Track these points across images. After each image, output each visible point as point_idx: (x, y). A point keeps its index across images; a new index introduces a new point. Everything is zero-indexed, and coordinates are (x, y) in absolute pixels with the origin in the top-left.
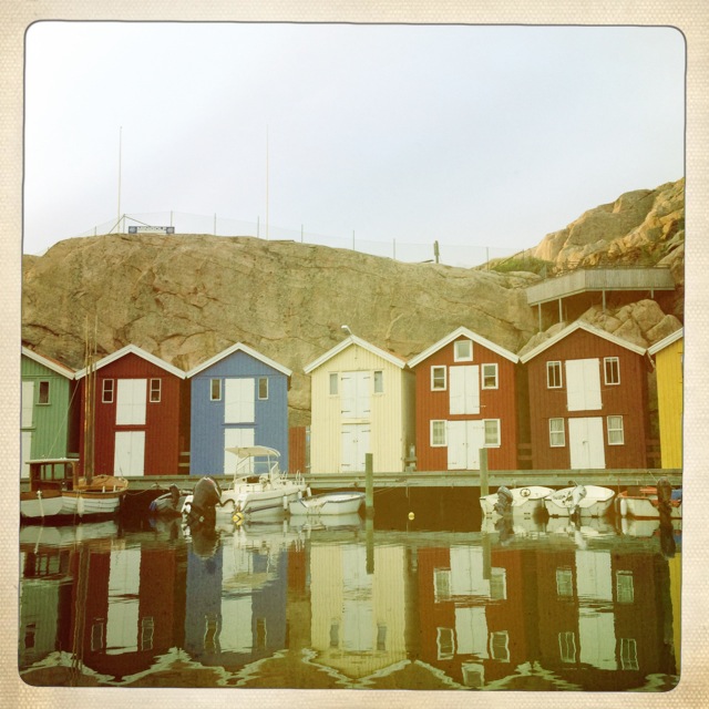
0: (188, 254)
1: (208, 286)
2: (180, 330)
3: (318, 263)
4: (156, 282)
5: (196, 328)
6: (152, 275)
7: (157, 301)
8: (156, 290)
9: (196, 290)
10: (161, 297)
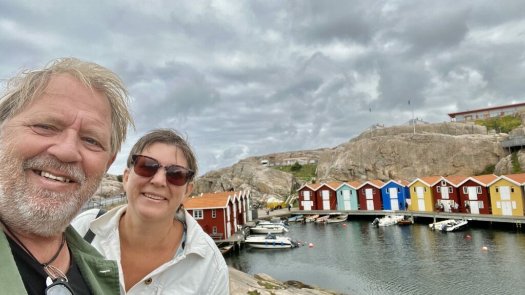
0: (389, 142)
1: (396, 150)
2: (389, 163)
3: (428, 141)
4: (382, 151)
5: (394, 163)
6: (380, 149)
7: (382, 156)
8: (381, 153)
9: (392, 152)
10: (383, 155)
